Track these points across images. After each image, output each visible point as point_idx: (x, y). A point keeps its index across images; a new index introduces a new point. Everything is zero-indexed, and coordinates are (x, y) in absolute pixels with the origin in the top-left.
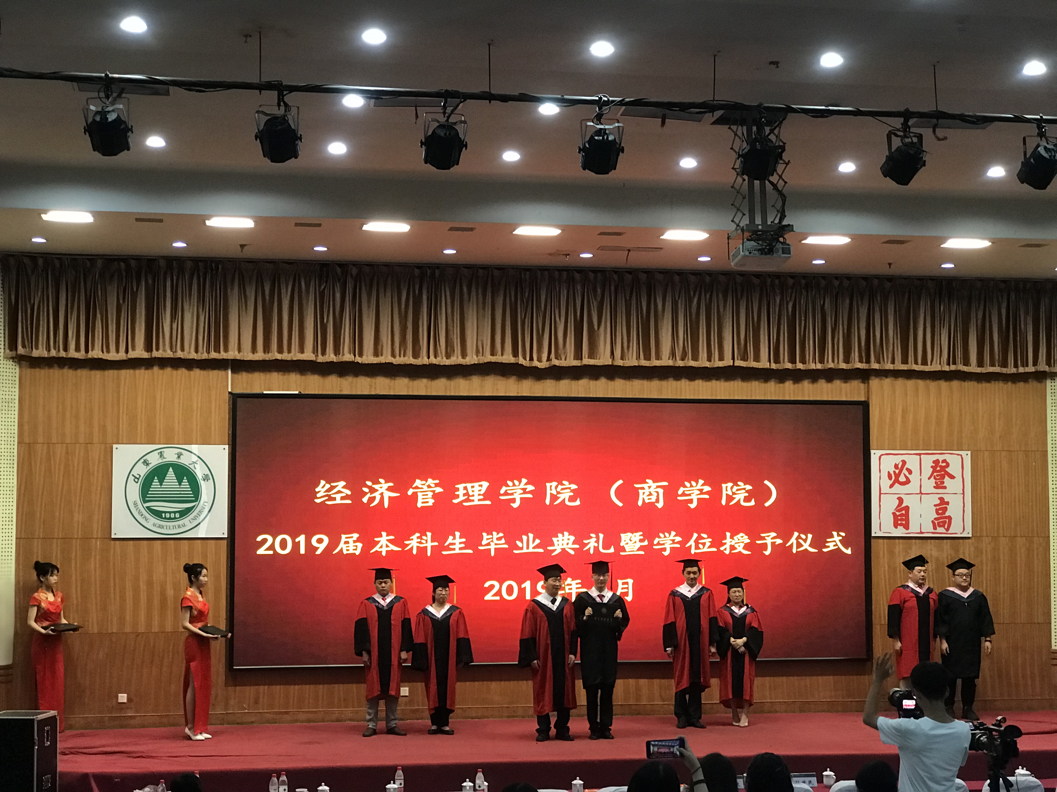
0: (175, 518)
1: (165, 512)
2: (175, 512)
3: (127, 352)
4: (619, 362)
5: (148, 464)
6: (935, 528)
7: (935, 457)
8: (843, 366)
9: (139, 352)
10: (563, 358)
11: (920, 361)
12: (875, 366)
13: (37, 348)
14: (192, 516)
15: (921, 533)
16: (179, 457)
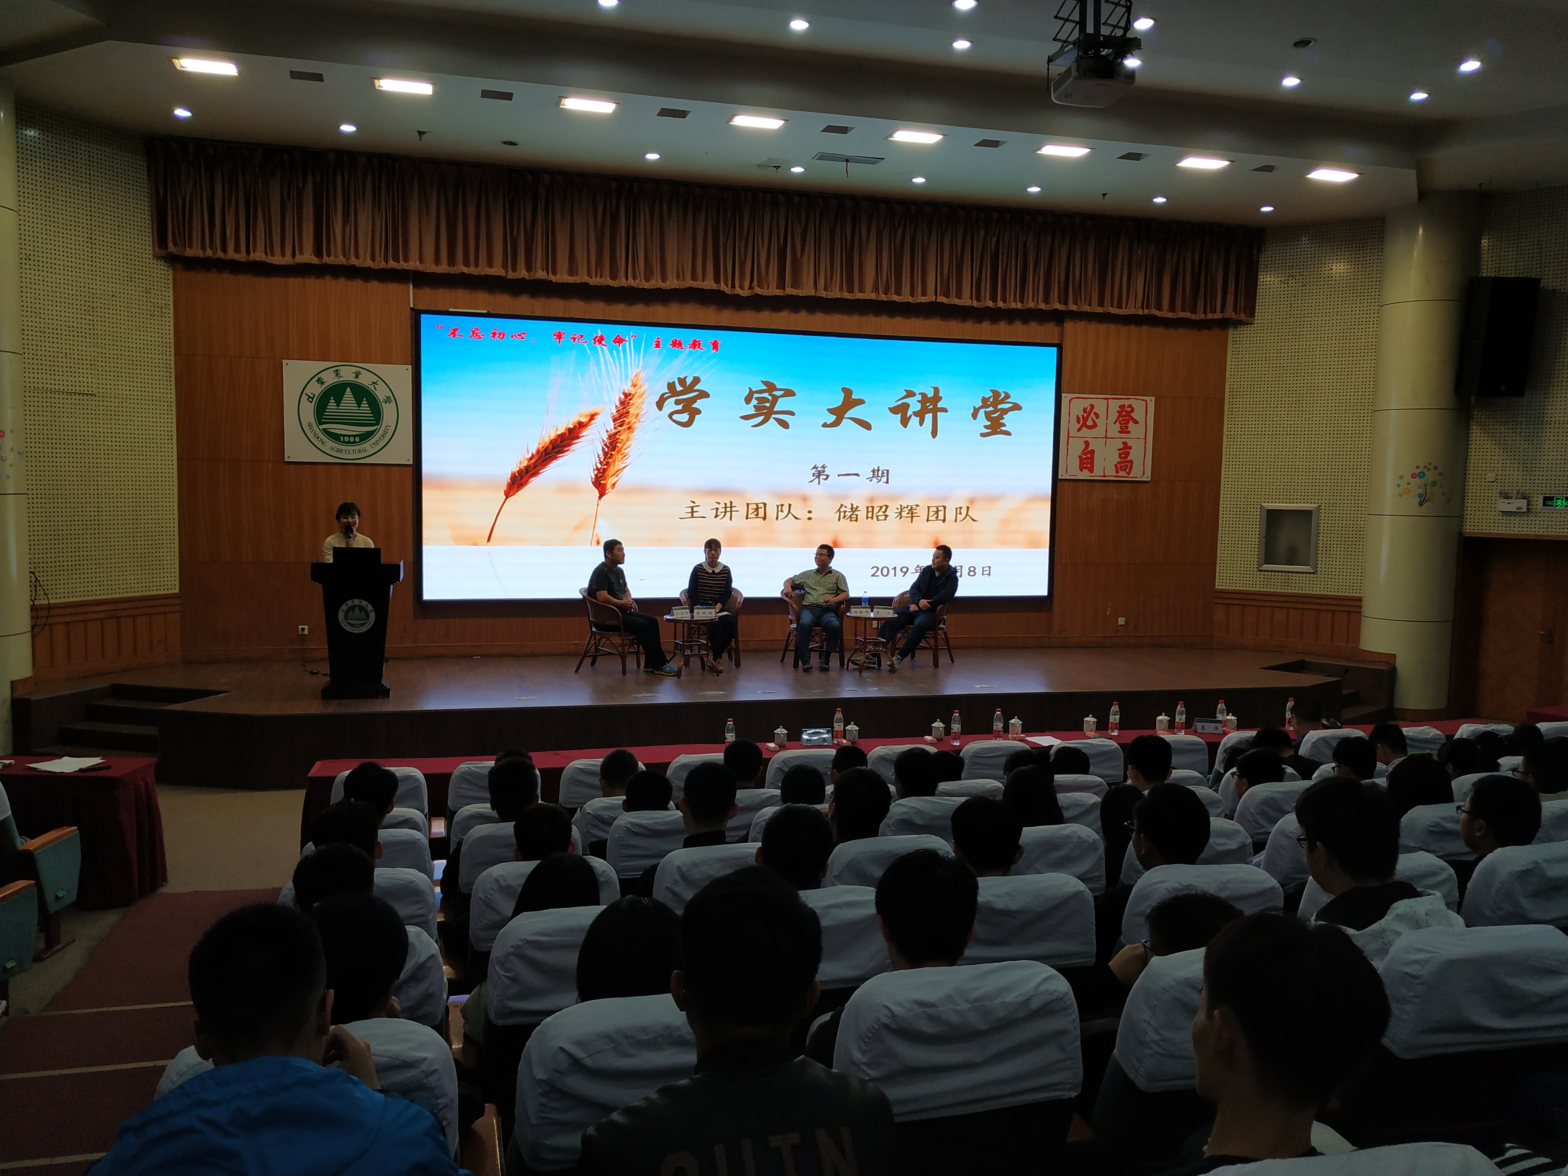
0: (355, 442)
1: (344, 436)
2: (355, 436)
3: (294, 256)
4: (822, 294)
5: (322, 383)
6: (1117, 472)
7: (1121, 402)
8: (1043, 306)
9: (308, 257)
10: (766, 287)
11: (1115, 305)
12: (1074, 308)
13: (191, 247)
14: (373, 441)
15: (1105, 476)
16: (357, 376)
